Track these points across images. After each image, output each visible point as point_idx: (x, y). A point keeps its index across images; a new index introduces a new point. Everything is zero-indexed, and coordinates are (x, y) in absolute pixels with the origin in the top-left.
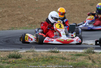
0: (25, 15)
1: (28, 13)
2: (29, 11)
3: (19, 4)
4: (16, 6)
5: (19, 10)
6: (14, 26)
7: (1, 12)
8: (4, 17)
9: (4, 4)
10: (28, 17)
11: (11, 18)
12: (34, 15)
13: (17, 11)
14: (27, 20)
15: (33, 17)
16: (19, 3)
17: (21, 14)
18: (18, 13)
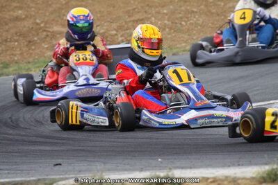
0: (38, 21)
1: (47, 14)
2: (50, 5)
5: (18, 5)
6: (8, 57)
10: (48, 26)
14: (47, 36)
17: (27, 16)
18: (15, 14)
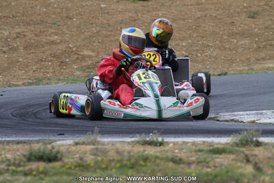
3: (54, 16)
4: (47, 22)
7: (7, 38)
8: (15, 49)
9: (13, 16)
11: (33, 53)
12: (95, 44)
13: (50, 35)
15: (93, 51)
16: (55, 13)
